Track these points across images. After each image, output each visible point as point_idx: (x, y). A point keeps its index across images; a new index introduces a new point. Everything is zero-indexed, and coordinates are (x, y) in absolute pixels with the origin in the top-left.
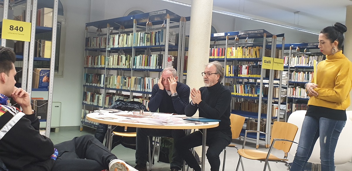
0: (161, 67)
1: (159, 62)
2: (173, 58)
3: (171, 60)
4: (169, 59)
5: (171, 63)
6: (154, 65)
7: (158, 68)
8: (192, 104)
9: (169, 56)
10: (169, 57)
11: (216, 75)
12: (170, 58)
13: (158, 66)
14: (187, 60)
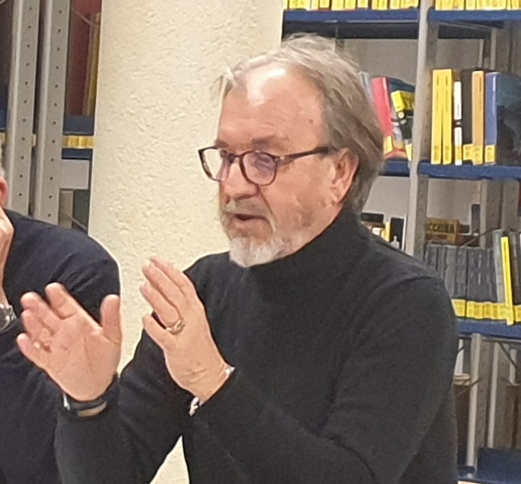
14: (91, 24)
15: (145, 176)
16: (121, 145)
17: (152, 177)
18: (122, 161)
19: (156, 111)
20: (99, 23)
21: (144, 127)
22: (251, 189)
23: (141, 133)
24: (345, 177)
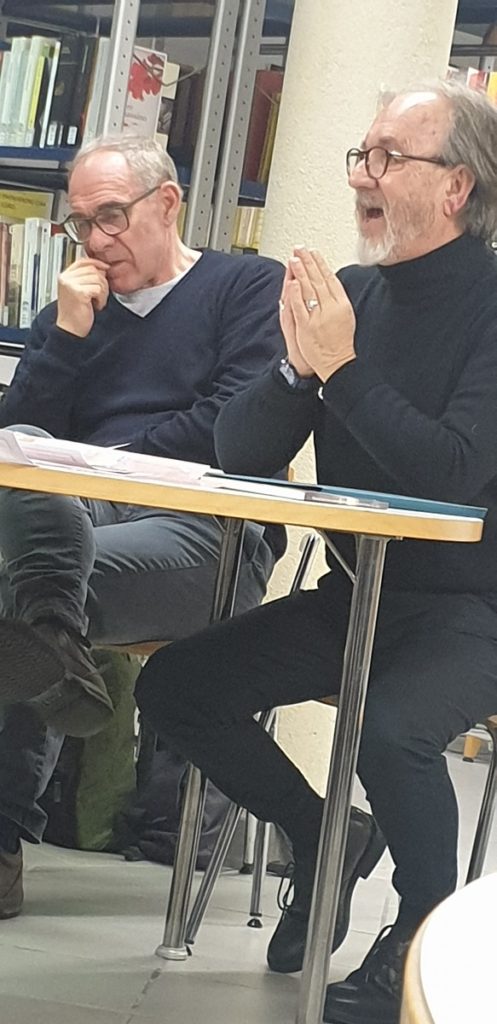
0: (73, 132)
1: (59, 92)
2: (170, 73)
3: (155, 84)
4: (142, 80)
5: (151, 106)
6: (22, 120)
7: (51, 142)
8: (291, 380)
9: (144, 53)
10: (143, 64)
11: (440, 171)
12: (151, 69)
13: (54, 127)
14: (272, 101)
15: (310, 229)
16: (290, 201)
17: (315, 229)
18: (290, 215)
19: (324, 172)
20: (279, 103)
21: (312, 186)
22: (372, 183)
23: (308, 190)
24: (460, 194)
